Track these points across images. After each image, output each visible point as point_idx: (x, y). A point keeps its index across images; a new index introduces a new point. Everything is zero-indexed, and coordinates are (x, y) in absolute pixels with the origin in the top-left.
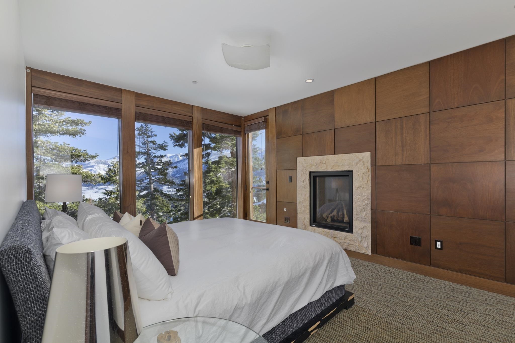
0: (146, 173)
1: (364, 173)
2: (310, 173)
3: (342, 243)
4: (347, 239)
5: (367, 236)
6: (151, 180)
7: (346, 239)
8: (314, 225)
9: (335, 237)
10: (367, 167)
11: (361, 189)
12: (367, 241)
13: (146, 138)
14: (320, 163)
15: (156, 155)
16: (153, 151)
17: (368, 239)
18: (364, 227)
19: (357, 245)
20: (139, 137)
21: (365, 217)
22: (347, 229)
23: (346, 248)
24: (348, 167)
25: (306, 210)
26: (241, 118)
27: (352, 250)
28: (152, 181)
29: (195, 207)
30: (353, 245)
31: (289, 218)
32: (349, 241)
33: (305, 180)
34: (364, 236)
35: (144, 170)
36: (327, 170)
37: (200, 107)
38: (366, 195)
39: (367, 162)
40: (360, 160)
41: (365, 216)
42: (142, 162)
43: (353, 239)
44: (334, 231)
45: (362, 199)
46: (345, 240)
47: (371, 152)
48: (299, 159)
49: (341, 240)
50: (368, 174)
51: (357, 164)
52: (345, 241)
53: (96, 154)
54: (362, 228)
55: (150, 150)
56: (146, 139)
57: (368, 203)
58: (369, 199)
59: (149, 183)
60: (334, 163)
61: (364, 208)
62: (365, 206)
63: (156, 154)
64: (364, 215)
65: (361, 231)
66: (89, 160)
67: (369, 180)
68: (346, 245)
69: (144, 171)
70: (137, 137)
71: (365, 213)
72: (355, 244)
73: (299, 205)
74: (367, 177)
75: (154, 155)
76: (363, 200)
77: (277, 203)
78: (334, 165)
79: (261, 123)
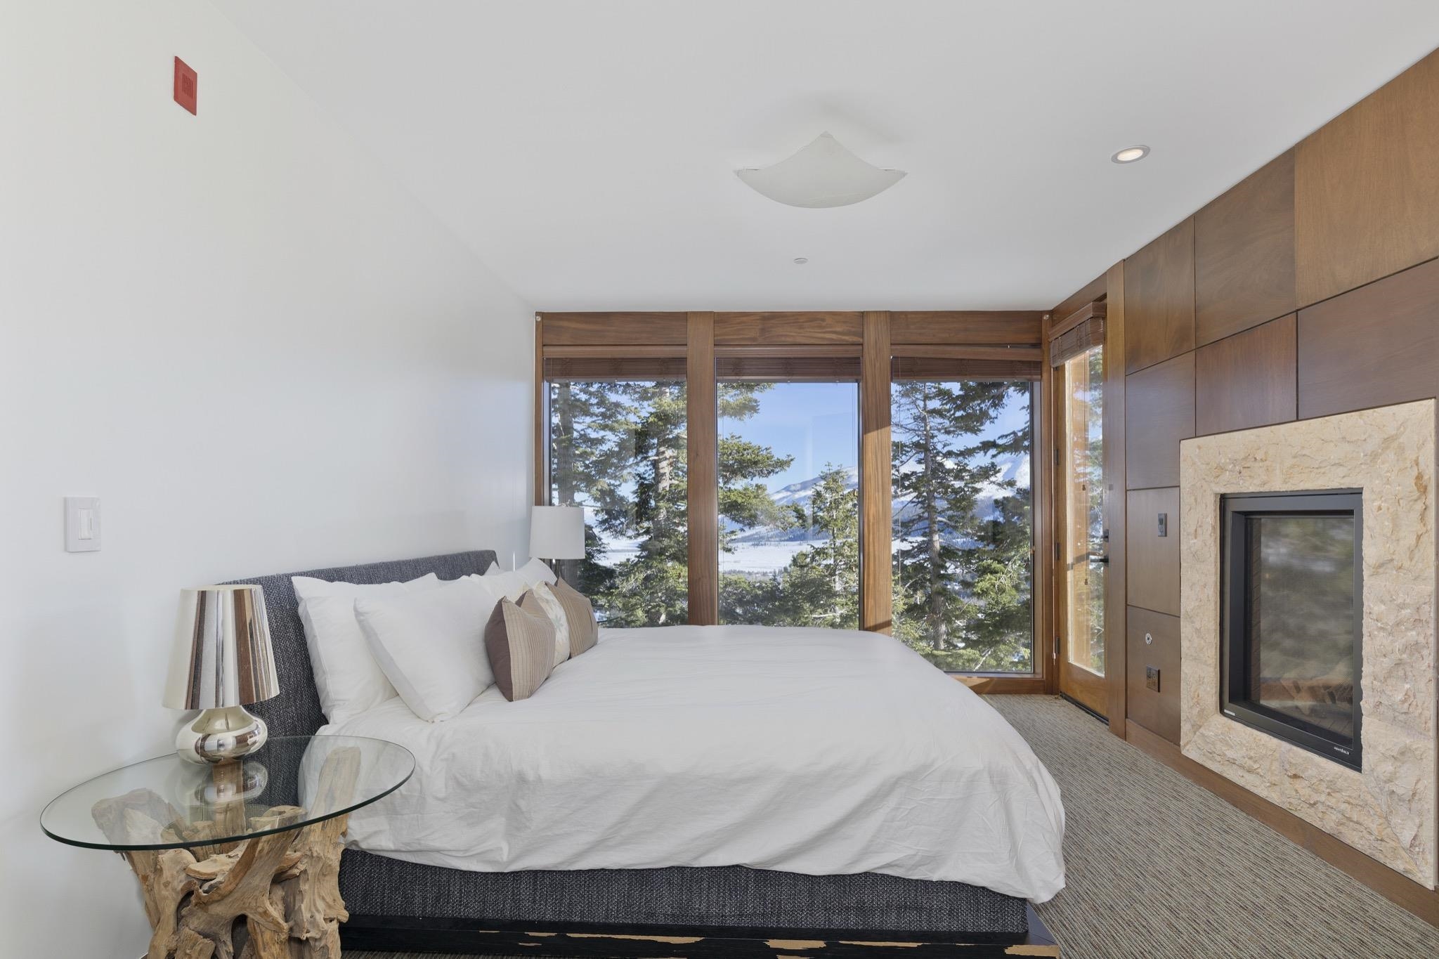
0: (919, 502)
1: (1401, 501)
2: (1223, 498)
3: (1321, 808)
4: (1338, 795)
5: (1414, 794)
6: (934, 522)
7: (1335, 791)
8: (1231, 713)
9: (1295, 776)
10: (1415, 473)
11: (1395, 572)
12: (1417, 821)
13: (923, 403)
14: (1245, 459)
15: (954, 448)
16: (941, 437)
17: (1420, 814)
18: (1402, 753)
19: (1374, 827)
20: (903, 401)
21: (1406, 705)
22: (1342, 751)
23: (1336, 832)
24: (1341, 471)
25: (1205, 648)
26: (1041, 317)
27: (1359, 847)
28: (936, 526)
29: (868, 599)
30: (1357, 823)
31: (1159, 671)
32: (1347, 805)
33: (1200, 526)
34: (1400, 791)
35: (915, 494)
36: (1273, 489)
37: (886, 312)
38: (1408, 601)
39: (1419, 449)
40: (1388, 441)
41: (1404, 702)
42: (913, 473)
43: (1360, 796)
44: (1295, 748)
45: (1391, 620)
46: (1329, 794)
47: (1435, 398)
48: (1186, 445)
49: (1316, 791)
50: (1419, 506)
51: (1374, 456)
52: (1332, 802)
53: (789, 456)
54: (1395, 755)
55: (933, 437)
56: (921, 404)
57: (1421, 639)
58: (1428, 623)
59: (927, 530)
60: (1295, 457)
61: (1399, 664)
62: (1404, 656)
63: (952, 446)
64: (1400, 697)
65: (1391, 768)
66: (777, 470)
67: (1427, 531)
68: (1334, 817)
69: (917, 497)
70: (896, 402)
71: (1407, 686)
72: (1367, 822)
73: (1186, 627)
74: (1415, 516)
75: (944, 451)
76: (1398, 625)
77: (1128, 610)
78: (1293, 467)
79: (1084, 324)
